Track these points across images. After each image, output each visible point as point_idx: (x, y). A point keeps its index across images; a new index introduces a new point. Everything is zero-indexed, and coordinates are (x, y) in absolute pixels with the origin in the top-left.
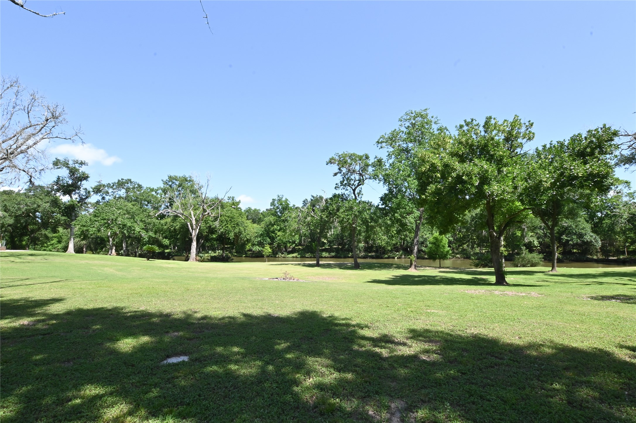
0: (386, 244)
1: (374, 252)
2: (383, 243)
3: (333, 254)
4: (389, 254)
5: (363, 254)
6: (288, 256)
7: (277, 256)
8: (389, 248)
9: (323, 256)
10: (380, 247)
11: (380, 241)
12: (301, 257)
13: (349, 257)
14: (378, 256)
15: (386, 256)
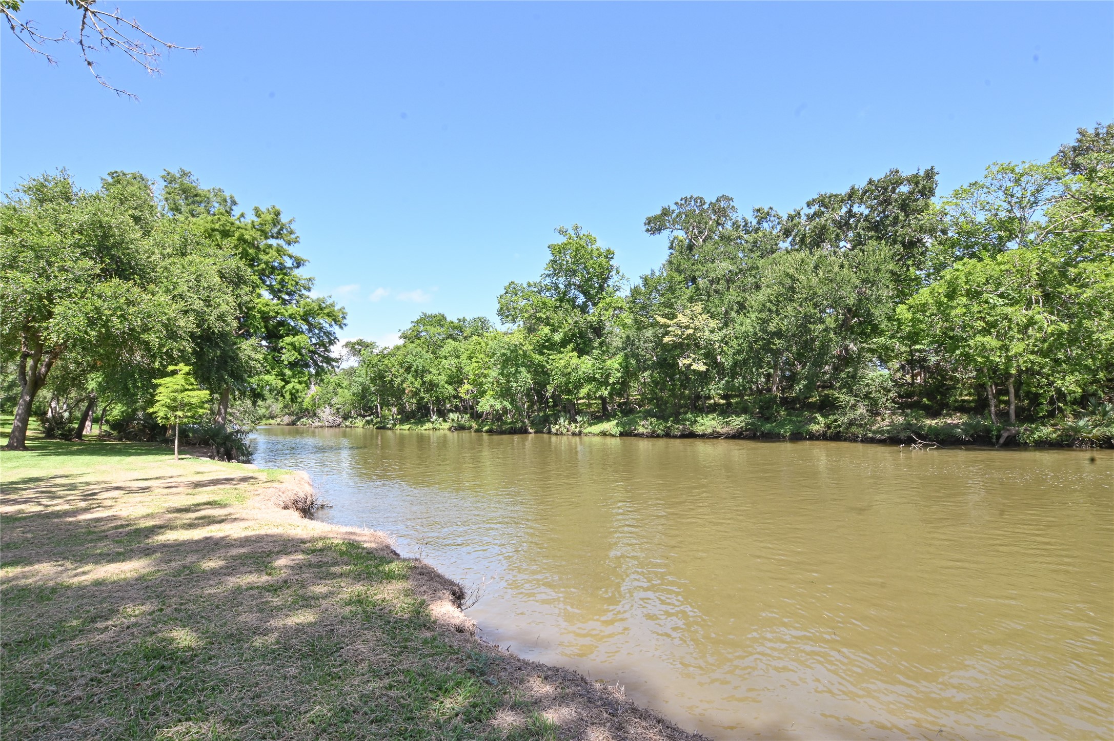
0: (1044, 354)
1: (962, 408)
2: (1017, 347)
3: (738, 422)
4: (1070, 422)
5: (885, 422)
6: (589, 429)
7: (554, 430)
8: (1070, 383)
9: (698, 429)
10: (1000, 376)
11: (991, 341)
12: (621, 434)
13: (813, 437)
14: (988, 430)
15: (1046, 431)
